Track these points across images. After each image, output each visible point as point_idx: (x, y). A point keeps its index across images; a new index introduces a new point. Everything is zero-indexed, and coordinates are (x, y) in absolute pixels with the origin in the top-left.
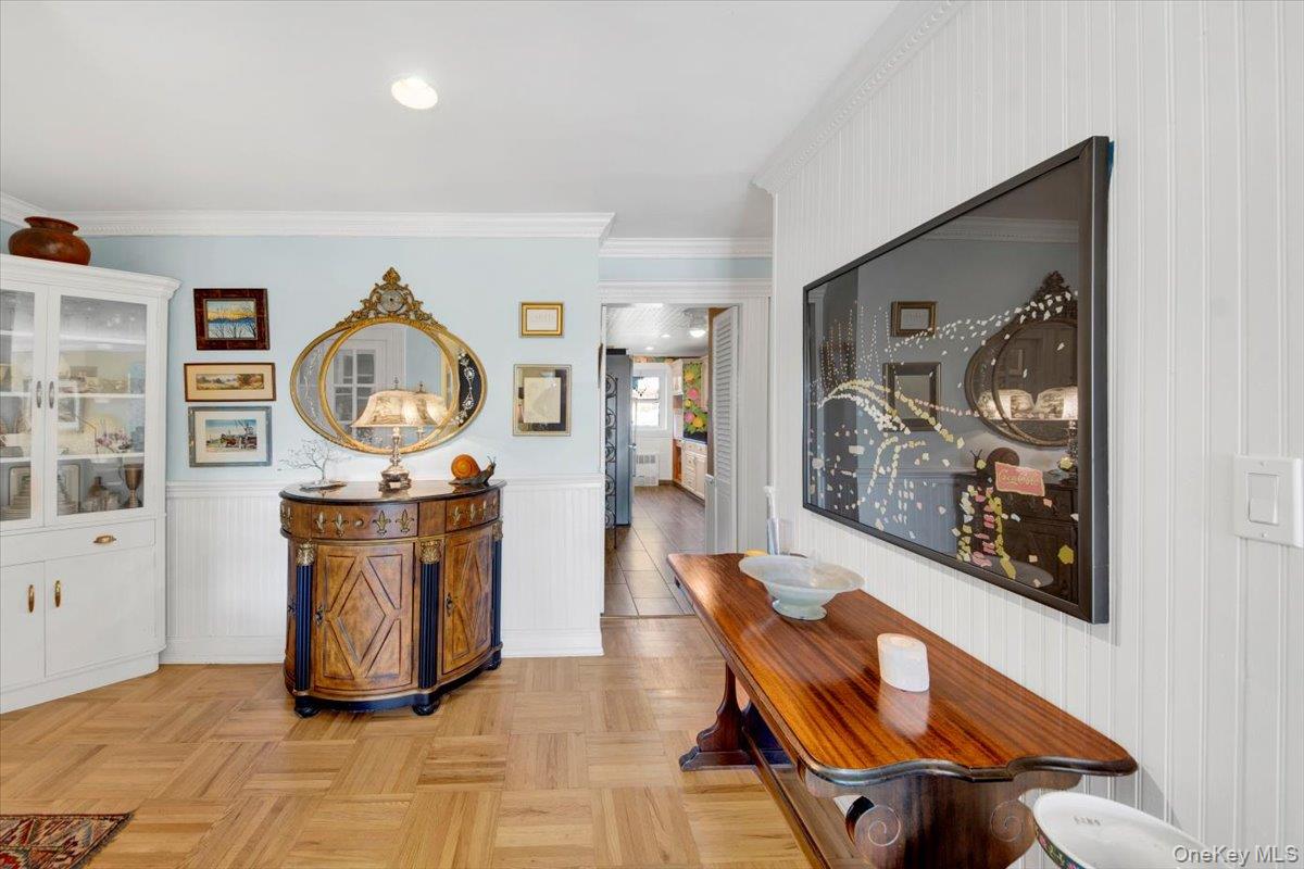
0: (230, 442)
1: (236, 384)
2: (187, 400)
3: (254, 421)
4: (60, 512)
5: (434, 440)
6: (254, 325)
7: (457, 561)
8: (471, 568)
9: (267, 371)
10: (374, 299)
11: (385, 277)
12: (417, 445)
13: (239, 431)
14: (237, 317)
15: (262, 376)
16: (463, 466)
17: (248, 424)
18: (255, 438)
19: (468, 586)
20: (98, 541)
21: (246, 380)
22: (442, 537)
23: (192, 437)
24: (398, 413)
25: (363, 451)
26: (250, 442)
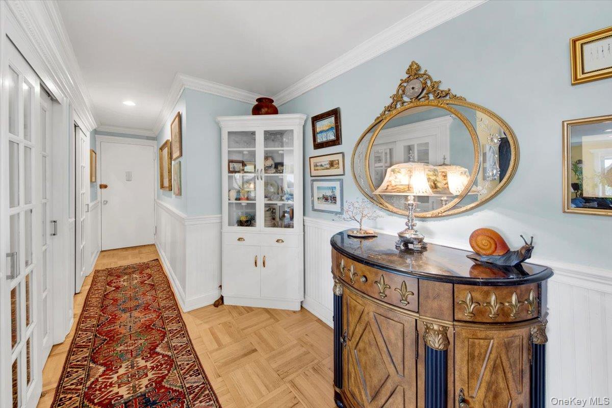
0: (326, 199)
1: (328, 166)
2: (311, 176)
3: (335, 187)
4: (266, 226)
5: (454, 207)
6: (334, 131)
7: (471, 357)
8: (495, 368)
9: (339, 157)
10: (401, 92)
11: (408, 72)
12: (436, 212)
13: (329, 193)
14: (327, 128)
15: (338, 160)
16: (483, 241)
17: (333, 189)
18: (336, 197)
19: (489, 389)
20: (278, 241)
21: (332, 164)
22: (448, 324)
23: (312, 196)
24: (407, 183)
25: (392, 212)
26: (334, 199)
